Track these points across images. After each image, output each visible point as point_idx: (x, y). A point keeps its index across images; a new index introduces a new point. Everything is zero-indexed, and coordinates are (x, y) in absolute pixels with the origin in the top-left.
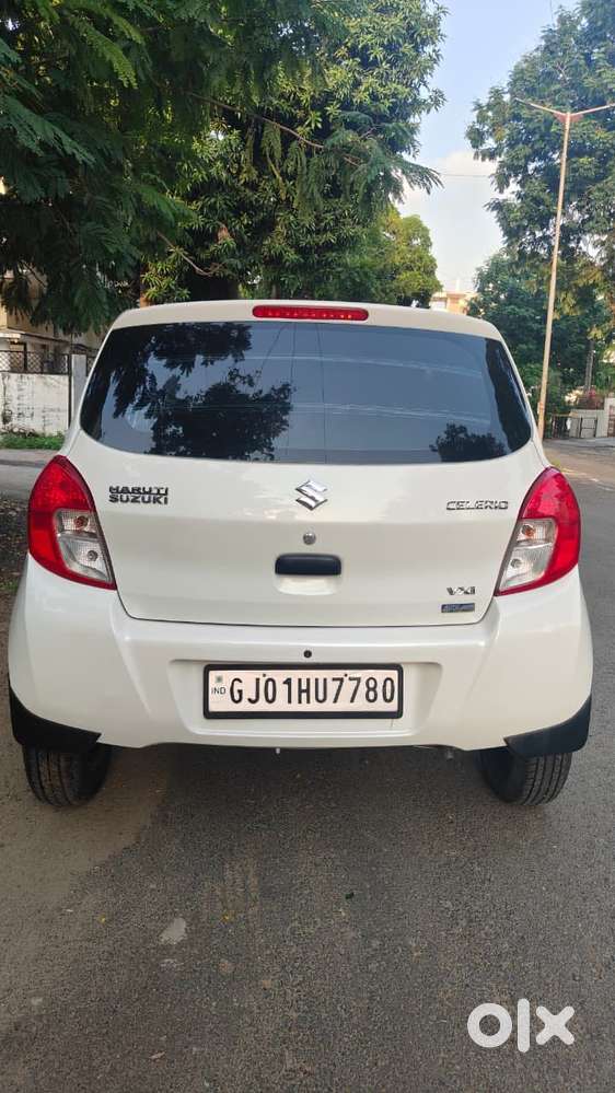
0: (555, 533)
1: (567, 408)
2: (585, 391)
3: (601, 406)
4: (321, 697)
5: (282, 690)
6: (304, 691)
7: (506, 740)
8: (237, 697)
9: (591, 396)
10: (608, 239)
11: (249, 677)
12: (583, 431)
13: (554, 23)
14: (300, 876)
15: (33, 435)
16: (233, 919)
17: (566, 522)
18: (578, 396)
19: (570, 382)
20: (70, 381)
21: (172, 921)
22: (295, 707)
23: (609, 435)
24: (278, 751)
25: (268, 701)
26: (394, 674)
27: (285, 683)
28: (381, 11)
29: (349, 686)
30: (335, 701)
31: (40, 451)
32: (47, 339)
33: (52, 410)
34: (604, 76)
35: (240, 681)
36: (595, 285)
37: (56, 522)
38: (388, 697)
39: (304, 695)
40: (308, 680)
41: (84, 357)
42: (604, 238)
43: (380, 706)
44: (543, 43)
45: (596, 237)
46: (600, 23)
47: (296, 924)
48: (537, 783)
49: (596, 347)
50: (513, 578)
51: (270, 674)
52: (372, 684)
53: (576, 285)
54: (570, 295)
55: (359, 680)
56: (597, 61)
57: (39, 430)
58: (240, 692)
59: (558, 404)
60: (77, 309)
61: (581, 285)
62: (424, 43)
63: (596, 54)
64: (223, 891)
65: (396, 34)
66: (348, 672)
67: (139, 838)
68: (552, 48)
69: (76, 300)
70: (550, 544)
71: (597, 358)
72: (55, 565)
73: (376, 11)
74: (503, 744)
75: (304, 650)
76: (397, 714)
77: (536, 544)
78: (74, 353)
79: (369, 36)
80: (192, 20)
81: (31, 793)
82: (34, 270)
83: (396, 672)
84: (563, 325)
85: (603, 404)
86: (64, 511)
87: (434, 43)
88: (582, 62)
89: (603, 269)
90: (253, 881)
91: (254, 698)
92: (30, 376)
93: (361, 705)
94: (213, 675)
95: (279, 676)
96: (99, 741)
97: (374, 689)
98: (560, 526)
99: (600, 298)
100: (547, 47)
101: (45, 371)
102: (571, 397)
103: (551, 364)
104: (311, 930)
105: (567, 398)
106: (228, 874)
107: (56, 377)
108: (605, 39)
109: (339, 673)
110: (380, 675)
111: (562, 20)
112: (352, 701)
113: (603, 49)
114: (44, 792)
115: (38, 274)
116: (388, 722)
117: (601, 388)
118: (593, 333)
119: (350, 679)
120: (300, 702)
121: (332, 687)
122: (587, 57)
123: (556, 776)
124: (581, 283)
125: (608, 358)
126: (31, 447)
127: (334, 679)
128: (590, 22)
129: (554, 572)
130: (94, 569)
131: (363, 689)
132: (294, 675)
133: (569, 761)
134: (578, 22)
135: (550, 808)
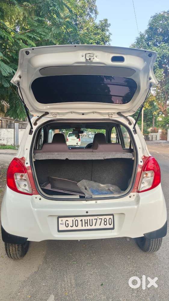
0: (153, 174)
1: (148, 133)
2: (153, 128)
3: (157, 132)
4: (91, 225)
5: (80, 223)
6: (86, 223)
7: (144, 234)
8: (67, 226)
9: (155, 129)
10: (156, 89)
11: (70, 219)
12: (153, 139)
13: (139, 36)
14: (87, 279)
15: (4, 145)
16: (68, 294)
17: (156, 171)
18: (151, 129)
19: (148, 126)
20: (14, 130)
21: (50, 296)
22: (84, 228)
23: (160, 139)
24: (79, 241)
25: (76, 226)
26: (111, 217)
27: (81, 221)
28: (95, 34)
29: (99, 221)
30: (95, 226)
31: (6, 150)
32: (7, 119)
33: (9, 138)
34: (152, 48)
35: (68, 221)
36: (154, 101)
37: (15, 177)
38: (110, 223)
39: (86, 224)
40: (87, 220)
41: (18, 124)
42: (155, 89)
43: (108, 226)
44: (136, 41)
45: (153, 88)
46: (150, 36)
47: (87, 295)
48: (153, 246)
49: (155, 116)
50: (143, 187)
51: (76, 218)
52: (105, 220)
53: (149, 101)
54: (147, 103)
55: (102, 219)
56: (150, 45)
57: (6, 144)
58: (68, 224)
59: (146, 132)
60: (18, 114)
61: (150, 101)
62: (106, 42)
63: (150, 43)
64: (65, 285)
65: (99, 40)
66: (98, 217)
67: (39, 268)
68: (139, 42)
69: (18, 112)
70: (152, 177)
71: (155, 119)
72: (14, 188)
73: (94, 34)
74: (143, 236)
75: (86, 211)
76: (113, 229)
77: (148, 178)
78: (15, 122)
79: (92, 41)
80: (48, 40)
81: (6, 255)
82: (6, 102)
83: (112, 216)
84: (146, 111)
85: (158, 131)
86: (17, 173)
87: (109, 42)
88: (147, 45)
89: (156, 97)
90: (73, 281)
91: (72, 226)
92: (3, 129)
93: (103, 226)
94: (60, 219)
95: (79, 219)
96: (28, 240)
97: (106, 221)
98: (155, 172)
99: (155, 104)
100: (137, 42)
101: (7, 127)
102: (149, 130)
103: (144, 121)
104: (91, 297)
105: (148, 130)
106: (65, 279)
107: (10, 129)
108: (152, 40)
109: (96, 217)
110: (108, 217)
111: (141, 35)
112: (100, 225)
113: (152, 42)
114: (11, 256)
115: (6, 104)
116: (110, 231)
117: (157, 127)
118: (154, 113)
119: (99, 219)
120: (85, 226)
121: (94, 221)
122: (148, 44)
123: (158, 244)
124: (150, 100)
125: (159, 119)
126: (4, 149)
127: (95, 219)
128: (148, 36)
129: (154, 185)
130: (26, 190)
131: (103, 222)
132: (83, 218)
133: (162, 239)
134: (145, 36)
135: (157, 253)
